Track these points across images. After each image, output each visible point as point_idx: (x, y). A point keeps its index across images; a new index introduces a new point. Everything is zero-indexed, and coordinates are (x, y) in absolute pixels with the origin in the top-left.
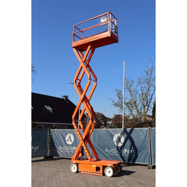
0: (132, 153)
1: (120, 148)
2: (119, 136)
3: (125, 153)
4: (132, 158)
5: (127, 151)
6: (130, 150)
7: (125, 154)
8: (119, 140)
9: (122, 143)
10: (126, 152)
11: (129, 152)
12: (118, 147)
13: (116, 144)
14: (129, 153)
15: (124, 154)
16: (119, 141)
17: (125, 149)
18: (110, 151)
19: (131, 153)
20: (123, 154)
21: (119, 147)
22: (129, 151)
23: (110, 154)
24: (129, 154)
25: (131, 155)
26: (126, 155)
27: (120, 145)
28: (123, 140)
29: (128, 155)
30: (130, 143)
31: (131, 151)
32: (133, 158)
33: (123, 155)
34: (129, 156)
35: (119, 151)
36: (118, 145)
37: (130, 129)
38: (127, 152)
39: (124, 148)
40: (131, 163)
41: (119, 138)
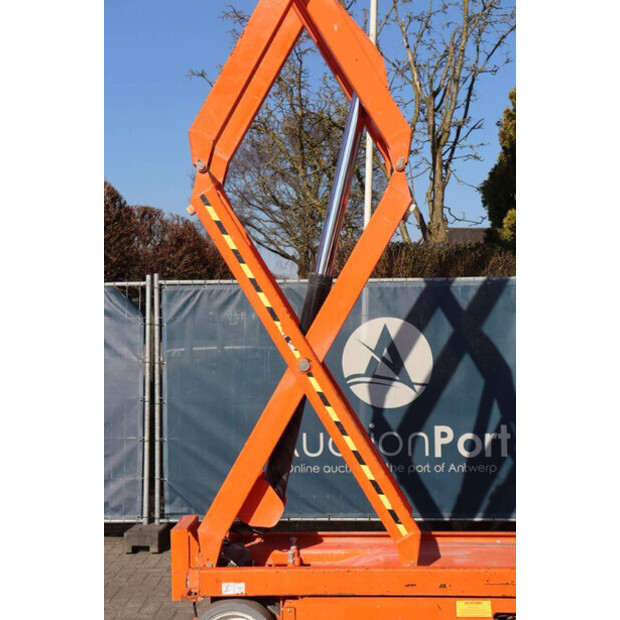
0: (488, 454)
1: (394, 422)
2: (393, 333)
3: (438, 454)
4: (493, 489)
5: (454, 442)
6: (480, 431)
7: (439, 461)
8: (391, 360)
9: (411, 385)
10: (443, 447)
11: (470, 446)
12: (378, 413)
13: (362, 392)
14: (465, 453)
15: (433, 460)
16: (387, 371)
17: (438, 429)
18: (313, 447)
19: (483, 451)
20: (425, 460)
21: (387, 416)
22: (469, 436)
23: (315, 469)
24: (470, 461)
25: (481, 468)
26: (442, 468)
27: (399, 397)
28: (420, 361)
29: (463, 467)
30: (481, 382)
31: (488, 437)
32: (498, 488)
33: (422, 469)
34: (469, 477)
35: (390, 444)
36: (383, 399)
37: (481, 279)
38: (450, 449)
39: (433, 416)
40: (477, 519)
41: (392, 349)
